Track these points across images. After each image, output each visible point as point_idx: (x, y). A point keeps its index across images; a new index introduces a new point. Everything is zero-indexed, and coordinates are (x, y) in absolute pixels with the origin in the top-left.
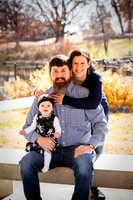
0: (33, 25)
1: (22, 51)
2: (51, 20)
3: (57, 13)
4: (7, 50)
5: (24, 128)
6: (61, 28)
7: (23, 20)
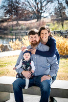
0: (25, 12)
1: (20, 26)
2: (35, 10)
3: (38, 7)
4: (12, 25)
5: (16, 66)
6: (40, 14)
7: (20, 10)
